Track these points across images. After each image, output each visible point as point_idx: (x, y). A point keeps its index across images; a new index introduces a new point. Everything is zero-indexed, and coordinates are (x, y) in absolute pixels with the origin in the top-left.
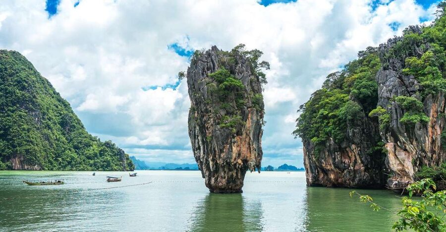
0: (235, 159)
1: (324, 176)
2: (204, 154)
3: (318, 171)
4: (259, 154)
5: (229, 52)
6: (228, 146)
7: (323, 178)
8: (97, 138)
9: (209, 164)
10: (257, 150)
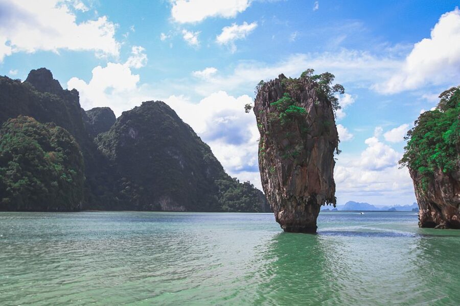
0: (301, 192)
1: (436, 213)
2: (271, 187)
3: (429, 206)
4: (330, 186)
5: (297, 79)
6: (291, 178)
7: (435, 215)
8: (237, 180)
9: (276, 197)
10: (327, 182)
